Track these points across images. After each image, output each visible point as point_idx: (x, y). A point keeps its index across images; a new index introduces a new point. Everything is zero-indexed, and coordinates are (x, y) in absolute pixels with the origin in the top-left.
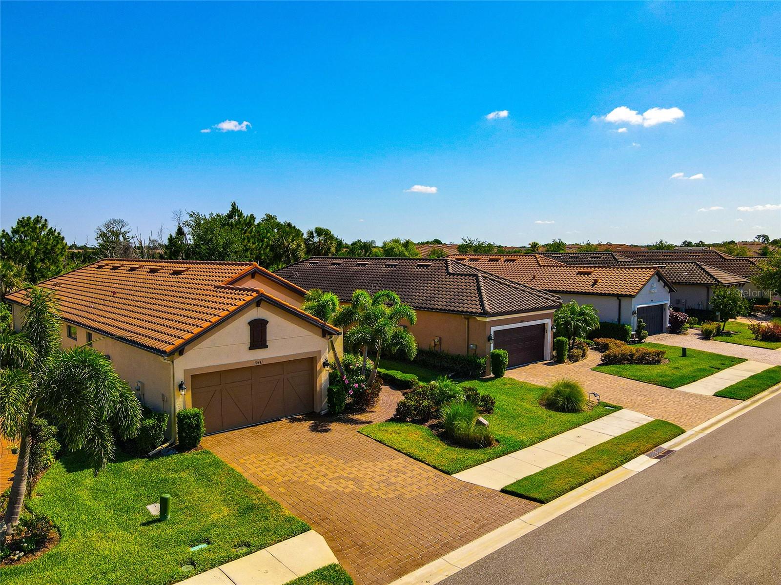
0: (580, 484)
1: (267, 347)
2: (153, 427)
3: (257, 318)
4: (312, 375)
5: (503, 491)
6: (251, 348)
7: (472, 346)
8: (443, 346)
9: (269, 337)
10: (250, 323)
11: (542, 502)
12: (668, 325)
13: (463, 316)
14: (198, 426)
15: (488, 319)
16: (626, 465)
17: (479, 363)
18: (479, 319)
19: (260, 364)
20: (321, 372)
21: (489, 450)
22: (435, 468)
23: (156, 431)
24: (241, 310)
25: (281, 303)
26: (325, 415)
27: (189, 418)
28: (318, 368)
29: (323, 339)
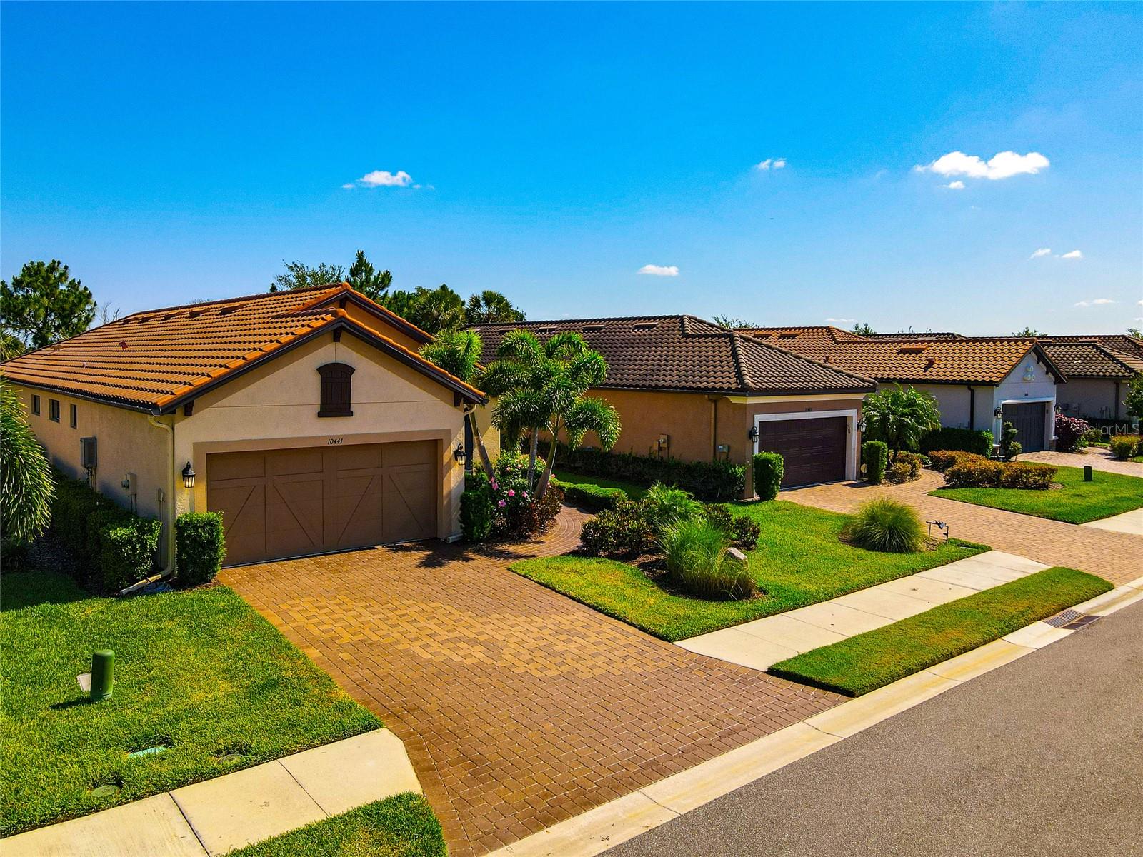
0: (925, 666)
1: (351, 414)
2: (129, 542)
3: (333, 361)
4: (436, 473)
5: (772, 672)
6: (320, 415)
7: (721, 447)
8: (673, 449)
9: (355, 397)
10: (321, 370)
11: (850, 694)
12: (1054, 438)
13: (706, 396)
14: (212, 544)
15: (751, 400)
16: (1009, 637)
17: (734, 475)
18: (735, 400)
19: (337, 444)
20: (450, 467)
21: (746, 605)
22: (642, 629)
23: (134, 549)
24: (302, 344)
25: (379, 337)
26: (454, 543)
27: (196, 527)
28: (446, 460)
29: (455, 410)
